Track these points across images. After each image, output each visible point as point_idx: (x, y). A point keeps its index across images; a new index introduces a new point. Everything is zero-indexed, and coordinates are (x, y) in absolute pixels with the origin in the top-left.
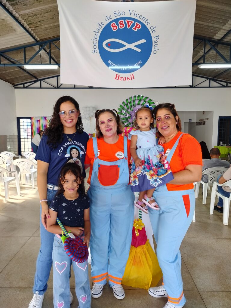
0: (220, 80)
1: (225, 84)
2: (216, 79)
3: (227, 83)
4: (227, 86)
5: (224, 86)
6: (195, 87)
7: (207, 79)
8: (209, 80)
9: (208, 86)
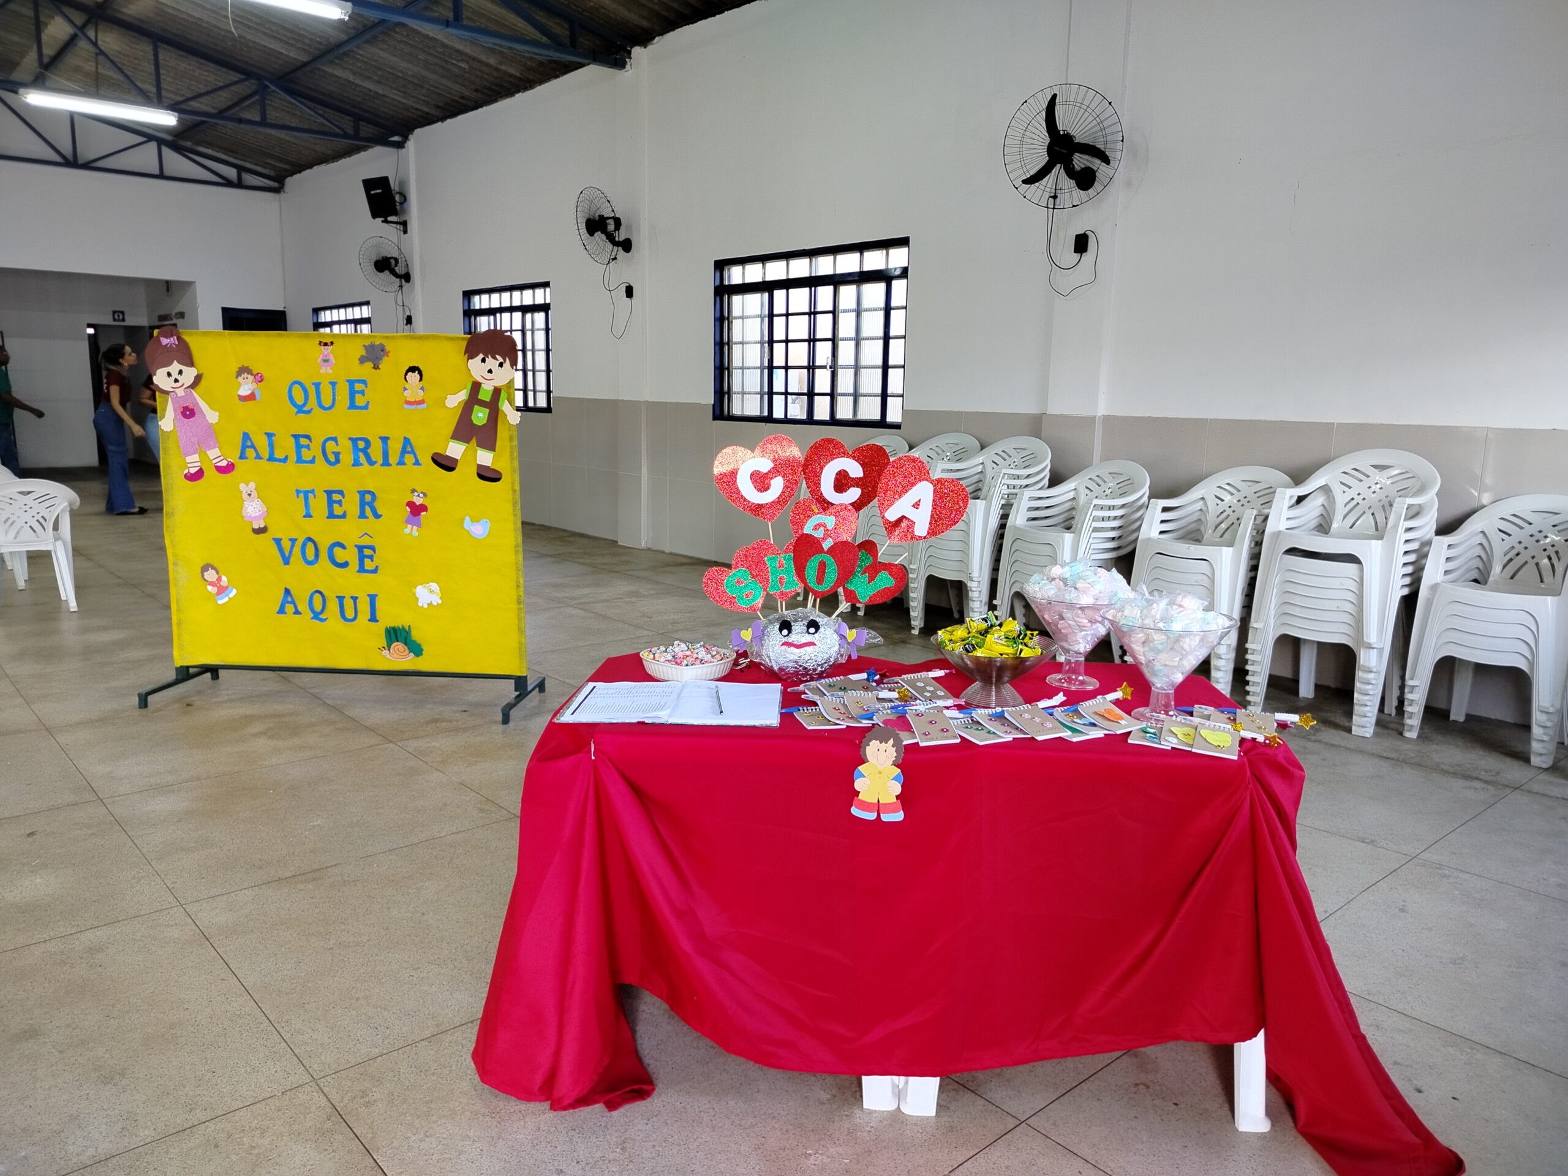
0: (210, 152)
1: (231, 173)
2: (188, 144)
3: (240, 169)
4: (239, 185)
5: (228, 183)
6: (88, 166)
7: (144, 139)
8: (153, 145)
9: (156, 171)
